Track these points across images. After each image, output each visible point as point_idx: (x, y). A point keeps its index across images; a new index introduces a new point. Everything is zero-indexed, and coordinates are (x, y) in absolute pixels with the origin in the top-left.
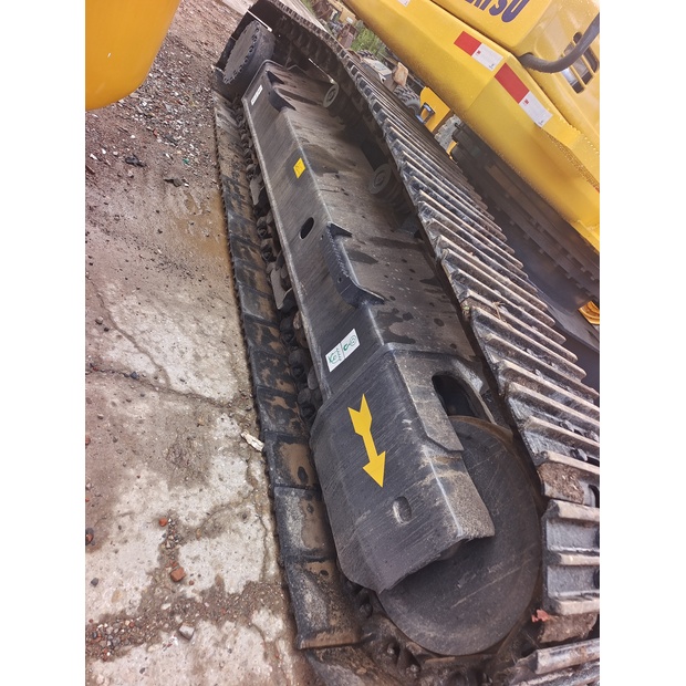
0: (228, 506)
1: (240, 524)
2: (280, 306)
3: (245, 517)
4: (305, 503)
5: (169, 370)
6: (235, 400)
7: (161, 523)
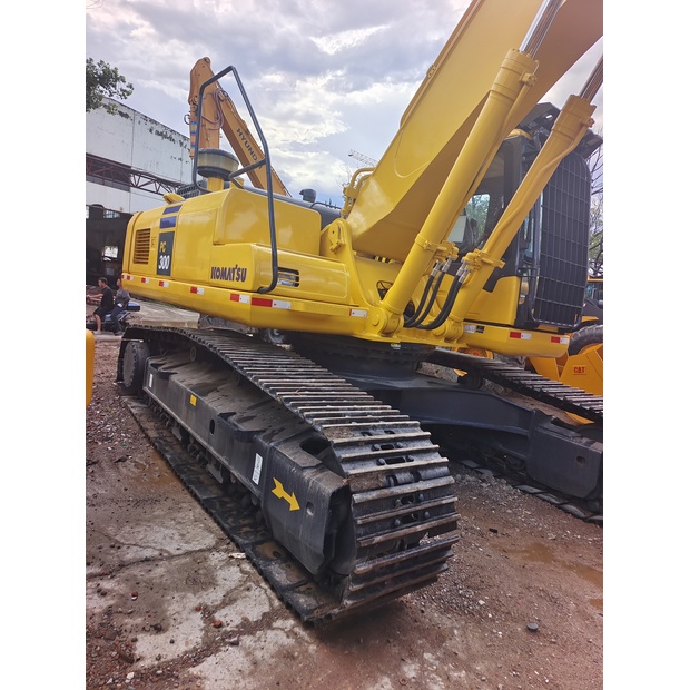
0: (235, 589)
1: (247, 593)
2: (221, 481)
3: (248, 589)
4: (284, 565)
5: (167, 548)
6: (217, 543)
7: (198, 609)
